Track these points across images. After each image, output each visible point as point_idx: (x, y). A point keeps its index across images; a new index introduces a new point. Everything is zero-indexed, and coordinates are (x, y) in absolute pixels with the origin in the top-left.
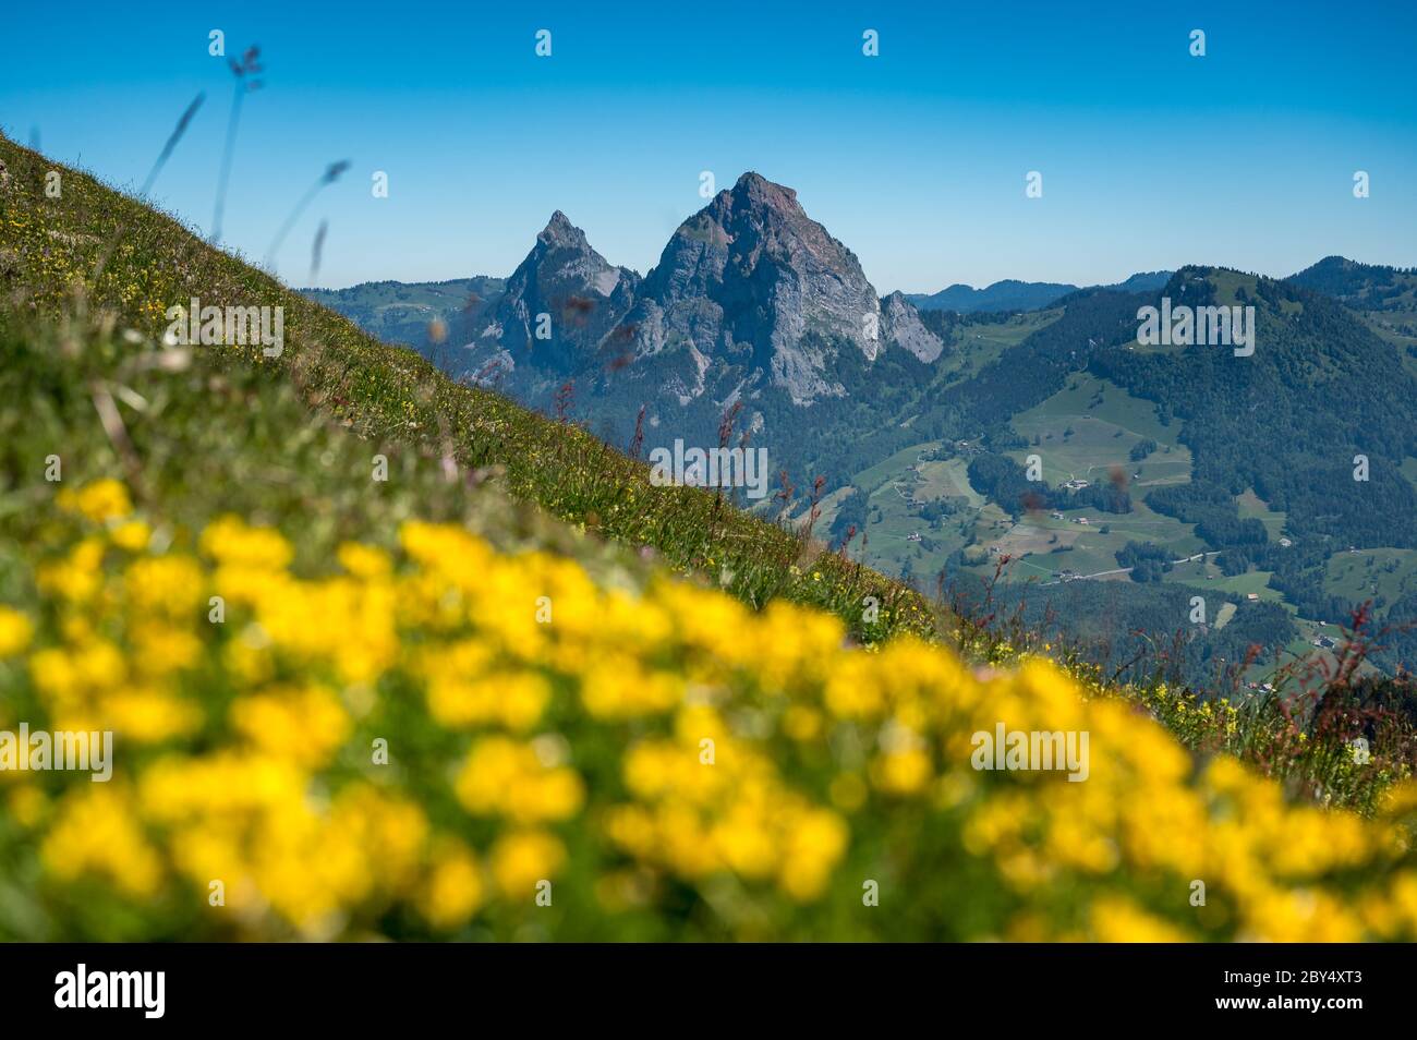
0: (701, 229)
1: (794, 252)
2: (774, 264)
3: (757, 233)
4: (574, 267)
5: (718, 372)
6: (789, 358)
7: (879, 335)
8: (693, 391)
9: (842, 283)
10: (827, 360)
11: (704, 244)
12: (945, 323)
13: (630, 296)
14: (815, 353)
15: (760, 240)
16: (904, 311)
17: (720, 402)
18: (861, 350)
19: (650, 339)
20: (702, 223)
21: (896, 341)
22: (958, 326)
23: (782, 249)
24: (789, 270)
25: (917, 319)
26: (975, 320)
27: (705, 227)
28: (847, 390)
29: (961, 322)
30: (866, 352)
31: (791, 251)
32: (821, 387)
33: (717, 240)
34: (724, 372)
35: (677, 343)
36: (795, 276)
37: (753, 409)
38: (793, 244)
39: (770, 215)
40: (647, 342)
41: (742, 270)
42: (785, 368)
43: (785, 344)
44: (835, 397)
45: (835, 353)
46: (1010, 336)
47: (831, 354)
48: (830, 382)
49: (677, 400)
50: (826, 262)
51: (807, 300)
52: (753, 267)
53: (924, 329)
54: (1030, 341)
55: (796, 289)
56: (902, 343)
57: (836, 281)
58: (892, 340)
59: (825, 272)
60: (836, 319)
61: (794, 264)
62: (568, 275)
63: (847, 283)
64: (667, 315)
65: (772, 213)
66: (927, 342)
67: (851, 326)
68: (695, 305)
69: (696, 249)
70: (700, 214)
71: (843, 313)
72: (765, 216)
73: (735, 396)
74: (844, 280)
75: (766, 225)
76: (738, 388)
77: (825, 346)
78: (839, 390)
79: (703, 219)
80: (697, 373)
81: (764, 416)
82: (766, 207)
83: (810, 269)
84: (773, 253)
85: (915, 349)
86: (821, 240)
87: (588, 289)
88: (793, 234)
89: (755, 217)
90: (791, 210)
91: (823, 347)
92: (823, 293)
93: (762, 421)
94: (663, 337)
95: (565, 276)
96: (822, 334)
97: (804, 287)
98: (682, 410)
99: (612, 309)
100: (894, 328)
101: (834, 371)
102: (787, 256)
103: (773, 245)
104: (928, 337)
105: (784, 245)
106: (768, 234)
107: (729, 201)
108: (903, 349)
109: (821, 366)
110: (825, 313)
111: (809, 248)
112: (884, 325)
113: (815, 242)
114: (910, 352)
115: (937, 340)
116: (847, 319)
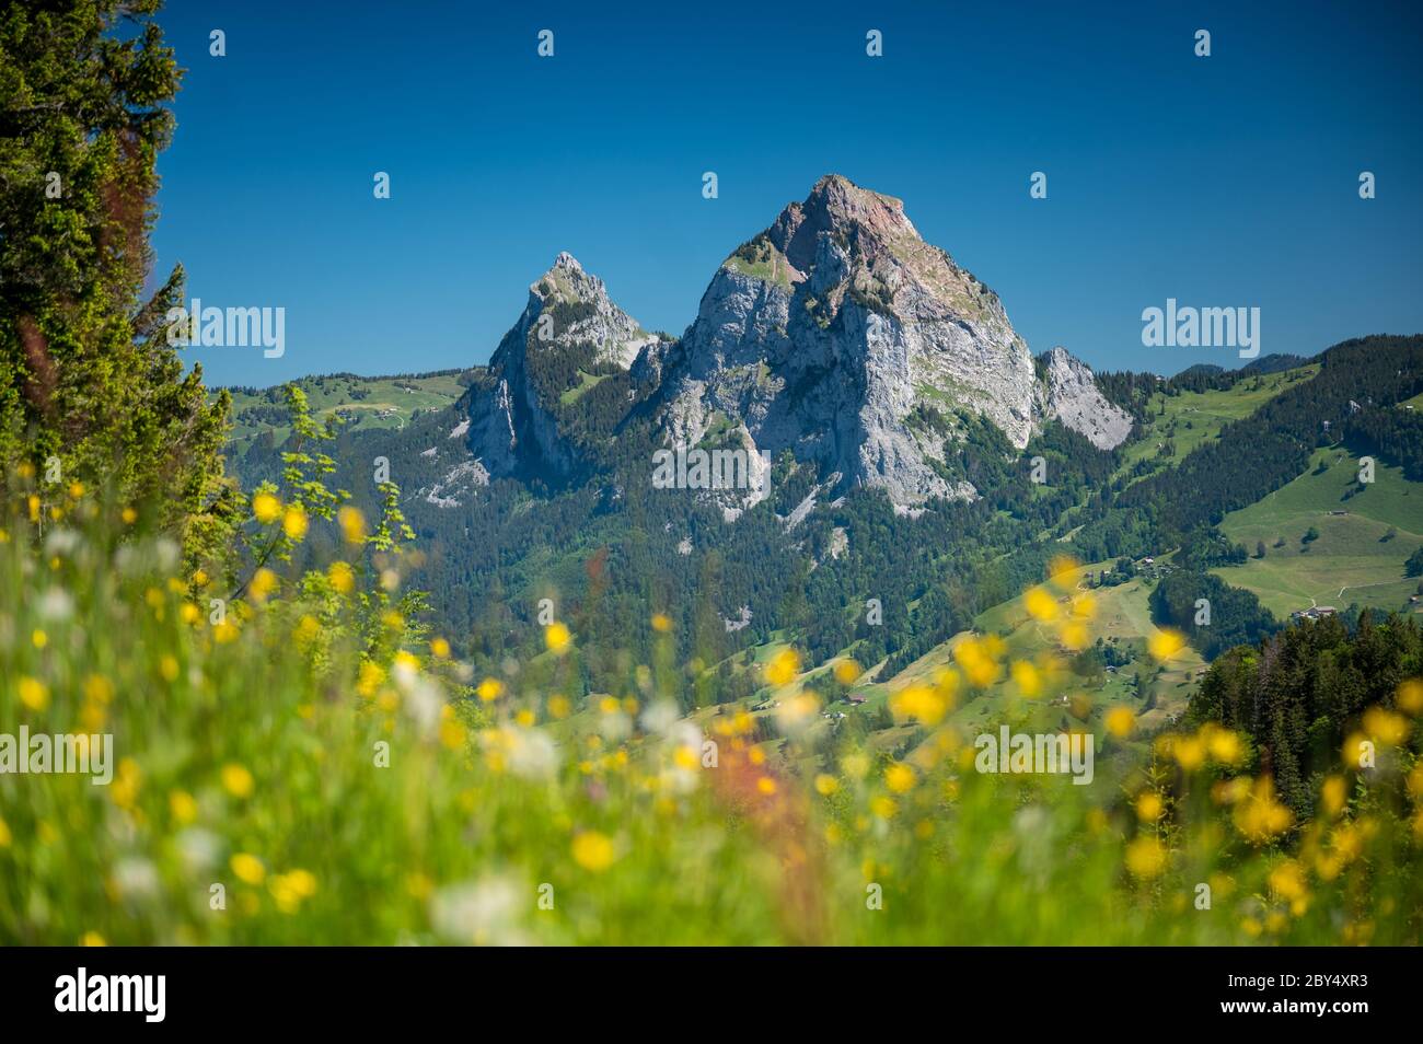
0: (758, 263)
1: (898, 289)
2: (863, 306)
3: (839, 265)
4: (582, 331)
5: (784, 471)
6: (887, 445)
7: (1033, 411)
8: (745, 501)
9: (973, 335)
10: (948, 449)
11: (763, 283)
12: (1136, 392)
13: (658, 366)
14: (930, 438)
15: (845, 274)
16: (1072, 375)
17: (785, 515)
18: (1003, 433)
19: (684, 427)
20: (760, 252)
21: (1059, 418)
22: (1157, 396)
23: (878, 285)
24: (887, 313)
25: (1092, 387)
26: (1184, 386)
27: (765, 259)
28: (980, 493)
29: (1161, 389)
30: (1010, 436)
31: (892, 288)
32: (939, 488)
33: (781, 276)
34: (792, 471)
35: (722, 432)
36: (897, 324)
37: (832, 522)
38: (895, 278)
39: (860, 236)
40: (679, 432)
41: (819, 319)
42: (882, 459)
43: (881, 426)
44: (960, 503)
45: (962, 436)
46: (1237, 406)
47: (955, 439)
48: (952, 480)
49: (719, 515)
50: (948, 304)
51: (919, 360)
52: (835, 313)
53: (1103, 401)
54: (1265, 412)
55: (897, 343)
56: (1068, 422)
57: (963, 332)
58: (1054, 418)
59: (946, 318)
60: (965, 388)
61: (897, 307)
62: (573, 343)
63: (982, 333)
64: (710, 393)
65: (864, 234)
66: (1107, 420)
67: (988, 397)
68: (750, 374)
69: (751, 291)
70: (758, 241)
71: (974, 378)
72: (852, 238)
73: (808, 505)
74: (976, 331)
75: (855, 252)
76: (813, 495)
77: (947, 428)
78: (967, 492)
79: (762, 247)
81: (848, 533)
82: (854, 225)
83: (923, 315)
84: (865, 292)
85: (1088, 431)
86: (940, 272)
87: (603, 363)
88: (895, 262)
89: (838, 239)
90: (895, 229)
91: (942, 427)
92: (943, 350)
93: (846, 541)
94: (703, 424)
95: (568, 344)
96: (942, 409)
97: (912, 339)
98: (726, 529)
99: (632, 386)
100: (1056, 401)
101: (958, 464)
102: (886, 296)
103: (865, 280)
104: (1108, 412)
105: (882, 280)
106: (856, 263)
107: (798, 217)
108: (1069, 431)
109: (940, 457)
110: (948, 379)
111: (921, 283)
112: (1041, 395)
113: (932, 275)
114: (1080, 434)
115: (1123, 417)
116: (982, 387)
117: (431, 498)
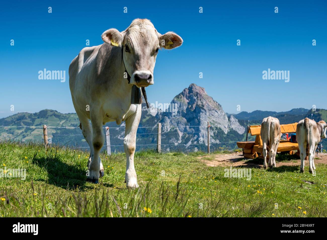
0: (180, 99)
1: (205, 104)
2: (200, 108)
3: (195, 100)
4: (145, 108)
5: (185, 136)
6: (204, 133)
7: (228, 127)
8: (178, 142)
9: (218, 113)
10: (214, 133)
11: (181, 102)
12: (245, 123)
13: (161, 116)
14: (211, 132)
15: (196, 102)
16: (234, 120)
17: (186, 144)
18: (223, 131)
19: (167, 128)
20: (180, 97)
21: (232, 128)
22: (249, 124)
23: (202, 104)
24: (204, 109)
25: (238, 122)
26: (253, 122)
27: (181, 98)
28: (220, 142)
29: (249, 123)
30: (224, 131)
31: (204, 104)
32: (213, 141)
33: (184, 101)
34: (186, 137)
35: (173, 129)
36: (205, 111)
37: (195, 146)
38: (204, 103)
39: (198, 95)
40: (166, 128)
41: (191, 109)
42: (203, 136)
43: (203, 129)
44: (217, 144)
45: (216, 132)
47: (215, 132)
48: (215, 139)
49: (174, 144)
50: (213, 107)
51: (208, 117)
52: (194, 109)
53: (240, 125)
55: (206, 114)
56: (234, 129)
57: (216, 113)
58: (231, 128)
59: (213, 110)
60: (216, 122)
61: (205, 108)
62: (144, 110)
63: (219, 112)
64: (171, 121)
65: (199, 94)
66: (241, 129)
67: (220, 124)
68: (178, 119)
69: (179, 104)
70: (180, 95)
71: (218, 121)
72: (197, 95)
73: (190, 143)
74: (218, 112)
75: (197, 98)
76: (191, 141)
77: (214, 130)
78: (218, 142)
79: (180, 96)
80: (179, 137)
81: (198, 148)
82: (197, 93)
83: (209, 109)
84: (199, 105)
85: (238, 131)
86: (212, 101)
87: (149, 114)
88: (205, 100)
89: (194, 95)
90: (204, 93)
91: (213, 130)
92: (213, 115)
93: (197, 150)
94: (170, 127)
96: (213, 126)
97: (208, 114)
98: (175, 147)
99: (156, 119)
100: (232, 125)
101: (216, 136)
102: (203, 106)
103: (199, 103)
104: (241, 127)
105: (202, 103)
106: (198, 100)
107: (187, 91)
108: (234, 131)
109: (213, 135)
110: (213, 121)
111: (209, 103)
112: (229, 124)
113: (210, 102)
114: (236, 131)
115: (243, 128)
116: (219, 122)
117: (119, 138)
